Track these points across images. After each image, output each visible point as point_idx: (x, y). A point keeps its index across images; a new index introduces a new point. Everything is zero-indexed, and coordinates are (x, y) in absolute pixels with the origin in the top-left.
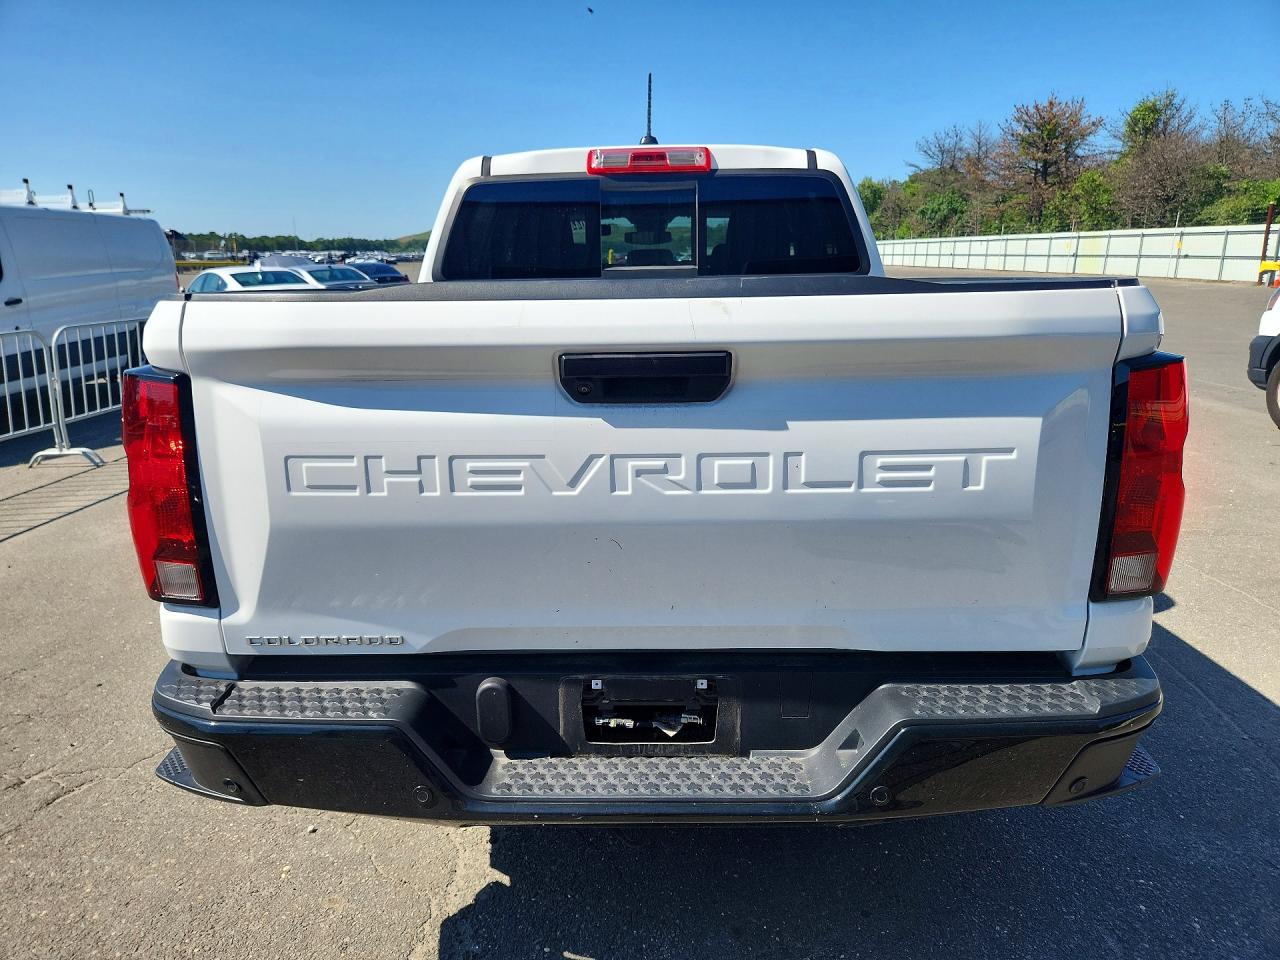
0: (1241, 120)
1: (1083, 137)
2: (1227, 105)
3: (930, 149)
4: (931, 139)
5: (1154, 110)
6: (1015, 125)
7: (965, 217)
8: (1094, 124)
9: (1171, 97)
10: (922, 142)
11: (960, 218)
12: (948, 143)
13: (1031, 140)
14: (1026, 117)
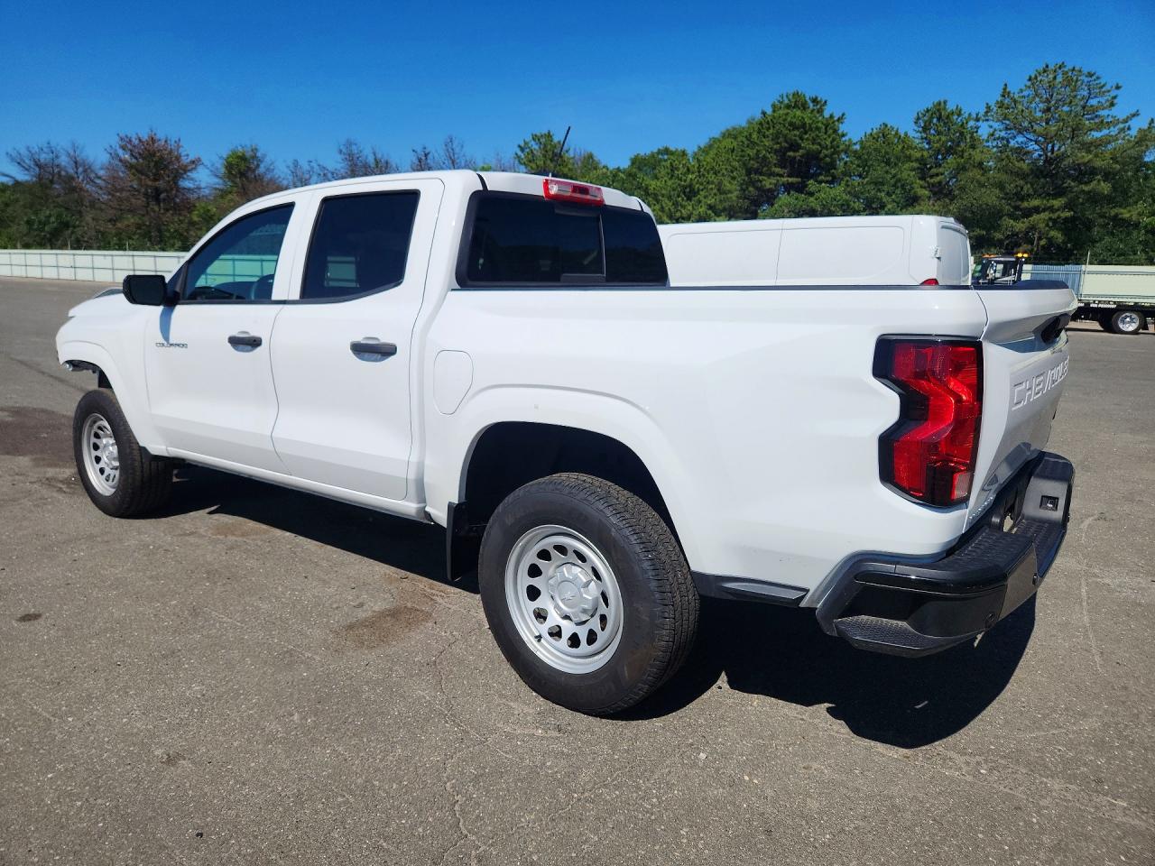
0: (307, 176)
1: (186, 171)
2: (296, 163)
3: (24, 162)
4: (24, 151)
5: (243, 158)
6: (120, 152)
7: (79, 231)
8: (193, 162)
9: (255, 150)
10: (14, 154)
11: (72, 233)
12: (44, 158)
13: (139, 168)
14: (129, 147)
